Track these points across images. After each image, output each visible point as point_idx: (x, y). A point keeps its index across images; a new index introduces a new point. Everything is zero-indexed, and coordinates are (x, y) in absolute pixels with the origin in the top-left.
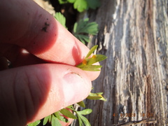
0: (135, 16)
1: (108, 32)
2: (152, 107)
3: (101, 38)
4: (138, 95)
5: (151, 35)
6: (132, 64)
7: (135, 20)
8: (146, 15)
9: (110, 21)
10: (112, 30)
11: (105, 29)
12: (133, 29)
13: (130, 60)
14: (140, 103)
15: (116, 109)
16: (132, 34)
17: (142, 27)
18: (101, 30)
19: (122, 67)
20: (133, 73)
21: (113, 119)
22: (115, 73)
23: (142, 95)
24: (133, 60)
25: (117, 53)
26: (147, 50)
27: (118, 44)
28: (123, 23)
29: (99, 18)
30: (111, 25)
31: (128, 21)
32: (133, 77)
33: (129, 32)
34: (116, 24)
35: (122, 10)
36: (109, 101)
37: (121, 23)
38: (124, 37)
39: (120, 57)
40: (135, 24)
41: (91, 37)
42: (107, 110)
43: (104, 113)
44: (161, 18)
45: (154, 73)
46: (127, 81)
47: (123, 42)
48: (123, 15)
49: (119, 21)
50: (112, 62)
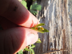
0: (59, 2)
1: (46, 9)
2: (65, 44)
3: (43, 12)
4: (59, 38)
5: (65, 11)
6: (57, 24)
7: (58, 4)
8: (64, 2)
9: (47, 4)
10: (48, 8)
11: (45, 8)
12: (57, 8)
14: (60, 42)
15: (49, 44)
16: (57, 10)
17: (61, 7)
18: (43, 9)
19: (52, 25)
20: (57, 28)
21: (47, 49)
22: (49, 28)
23: (61, 38)
24: (57, 22)
25: (50, 19)
28: (53, 5)
29: (42, 3)
30: (47, 6)
31: (55, 4)
32: (57, 30)
33: (56, 9)
34: (49, 6)
36: (46, 41)
37: (52, 5)
38: (53, 12)
39: (51, 21)
40: (58, 6)
41: (38, 12)
42: (45, 45)
43: (44, 46)
44: (70, 3)
45: (67, 28)
46: (54, 32)
47: (53, 14)
48: (53, 2)
50: (47, 23)
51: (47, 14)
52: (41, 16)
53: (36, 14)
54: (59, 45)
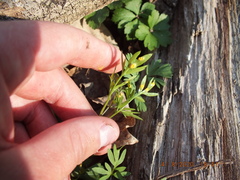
1: (183, 75)
2: (228, 150)
3: (176, 82)
4: (215, 138)
5: (227, 77)
6: (208, 108)
8: (222, 56)
9: (185, 62)
10: (186, 72)
11: (180, 72)
12: (208, 72)
13: (206, 104)
14: (217, 146)
15: (194, 151)
16: (208, 77)
17: (217, 69)
18: (175, 73)
20: (209, 117)
21: (191, 161)
22: (192, 117)
23: (218, 137)
24: (209, 104)
25: (193, 97)
26: (222, 93)
27: (194, 87)
28: (198, 65)
29: (171, 58)
31: (203, 62)
32: (208, 120)
33: (204, 75)
34: (190, 65)
35: (196, 50)
36: (187, 144)
37: (196, 65)
38: (200, 80)
39: (196, 101)
40: (211, 67)
41: (165, 81)
42: (185, 153)
44: (237, 58)
45: (230, 116)
46: (203, 124)
47: (199, 86)
48: (198, 56)
49: (193, 63)
51: (185, 87)
52: (173, 91)
53: (162, 87)
54: (214, 151)
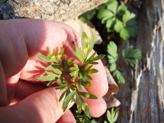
1: (149, 57)
9: (149, 48)
10: (151, 55)
11: (147, 55)
15: (160, 112)
18: (144, 55)
19: (161, 83)
21: (159, 119)
22: (157, 87)
25: (158, 72)
27: (157, 66)
28: (159, 50)
30: (150, 51)
34: (154, 50)
35: (158, 39)
36: (155, 106)
38: (161, 61)
39: (159, 76)
41: (137, 61)
42: (155, 114)
47: (161, 65)
48: (159, 44)
49: (156, 49)
50: (154, 79)
51: (151, 66)
52: (143, 68)
53: (135, 65)
